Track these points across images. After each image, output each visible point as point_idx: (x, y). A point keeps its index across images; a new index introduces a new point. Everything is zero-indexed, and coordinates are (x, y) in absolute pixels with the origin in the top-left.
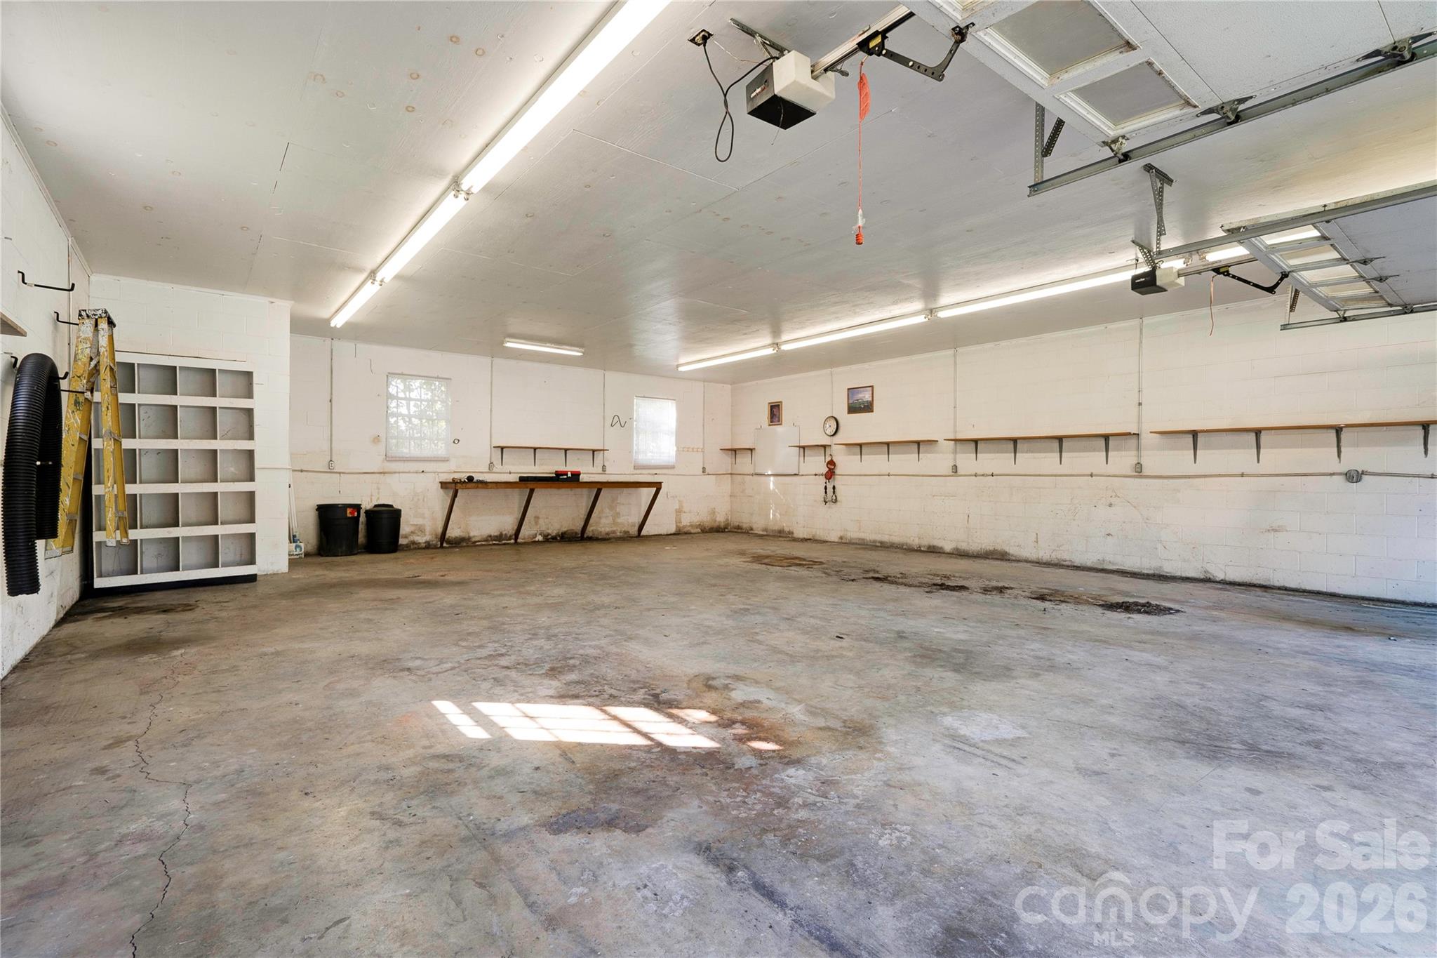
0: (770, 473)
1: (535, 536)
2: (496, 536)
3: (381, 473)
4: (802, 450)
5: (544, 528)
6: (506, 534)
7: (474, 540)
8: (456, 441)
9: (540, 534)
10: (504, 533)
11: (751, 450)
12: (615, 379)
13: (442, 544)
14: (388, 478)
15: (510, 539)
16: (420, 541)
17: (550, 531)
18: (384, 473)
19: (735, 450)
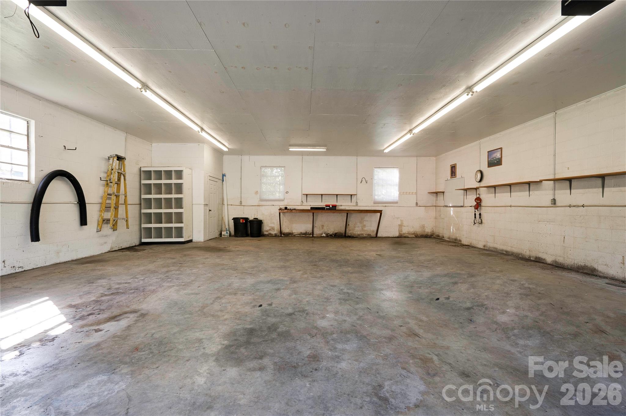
0: (451, 205)
1: (322, 234)
2: (304, 233)
3: (258, 206)
4: (465, 191)
5: (326, 230)
6: (308, 233)
7: (294, 234)
8: (287, 192)
9: (324, 233)
10: (308, 232)
11: (443, 192)
12: (362, 160)
13: (281, 235)
14: (261, 208)
15: (310, 235)
16: (273, 233)
17: (329, 232)
18: (259, 206)
19: (437, 193)
